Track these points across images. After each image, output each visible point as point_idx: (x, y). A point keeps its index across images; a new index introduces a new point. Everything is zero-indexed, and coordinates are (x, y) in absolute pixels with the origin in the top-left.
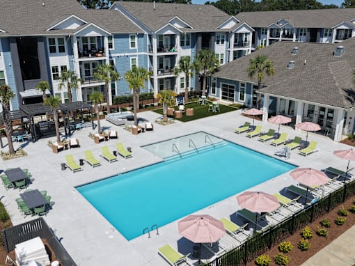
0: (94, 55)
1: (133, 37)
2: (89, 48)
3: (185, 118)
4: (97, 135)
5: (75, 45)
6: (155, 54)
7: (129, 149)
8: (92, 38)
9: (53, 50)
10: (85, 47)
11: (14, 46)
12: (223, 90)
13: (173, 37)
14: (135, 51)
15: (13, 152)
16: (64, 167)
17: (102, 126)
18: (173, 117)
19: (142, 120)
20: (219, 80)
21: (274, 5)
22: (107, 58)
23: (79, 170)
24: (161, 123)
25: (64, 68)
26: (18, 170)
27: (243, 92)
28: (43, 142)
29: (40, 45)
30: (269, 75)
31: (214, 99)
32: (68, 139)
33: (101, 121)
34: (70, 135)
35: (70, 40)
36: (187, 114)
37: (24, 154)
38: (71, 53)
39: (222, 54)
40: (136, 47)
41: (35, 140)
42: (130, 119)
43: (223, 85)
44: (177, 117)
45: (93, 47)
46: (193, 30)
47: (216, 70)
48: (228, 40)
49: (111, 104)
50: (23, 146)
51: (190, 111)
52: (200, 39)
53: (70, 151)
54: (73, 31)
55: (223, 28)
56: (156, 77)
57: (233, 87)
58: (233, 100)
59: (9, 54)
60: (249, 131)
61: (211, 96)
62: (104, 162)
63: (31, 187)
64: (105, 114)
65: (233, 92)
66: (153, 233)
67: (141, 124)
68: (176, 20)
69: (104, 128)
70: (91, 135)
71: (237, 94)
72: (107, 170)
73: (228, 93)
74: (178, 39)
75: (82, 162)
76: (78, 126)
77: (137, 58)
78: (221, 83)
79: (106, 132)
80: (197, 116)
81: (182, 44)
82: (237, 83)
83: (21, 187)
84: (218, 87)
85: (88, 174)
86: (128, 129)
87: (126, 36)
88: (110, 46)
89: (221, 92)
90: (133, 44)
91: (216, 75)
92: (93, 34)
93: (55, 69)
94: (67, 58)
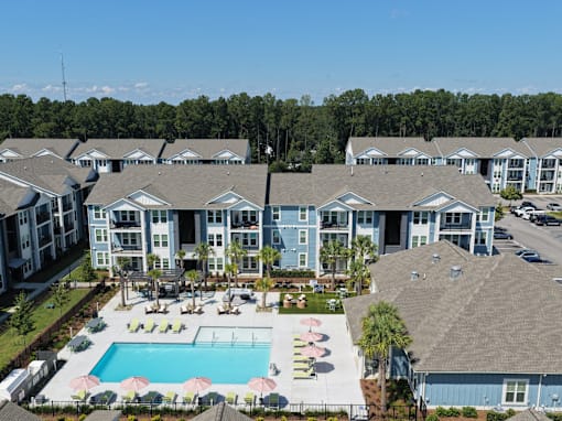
0: (247, 227)
5: (229, 218)
6: (319, 231)
7: (183, 327)
9: (211, 220)
10: (244, 218)
11: (176, 217)
15: (123, 305)
22: (260, 231)
24: (259, 309)
25: (219, 236)
29: (197, 217)
35: (226, 213)
36: (299, 306)
38: (226, 225)
39: (423, 237)
40: (307, 220)
42: (243, 298)
45: (253, 218)
46: (375, 207)
49: (261, 276)
51: (301, 304)
52: (383, 218)
54: (230, 204)
55: (427, 205)
59: (172, 222)
68: (350, 195)
75: (142, 326)
77: (307, 231)
80: (308, 310)
81: (360, 220)
88: (276, 217)
90: (303, 217)
92: (247, 208)
93: (212, 237)
94: (223, 228)
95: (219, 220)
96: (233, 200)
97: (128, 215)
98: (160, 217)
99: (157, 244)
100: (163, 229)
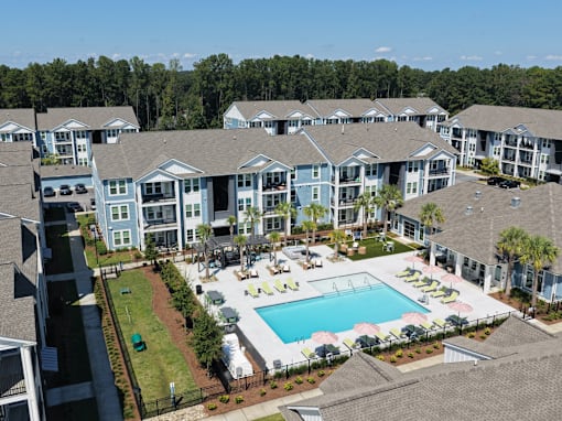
0: (277, 188)
1: (316, 168)
2: (273, 181)
3: (356, 256)
4: (273, 269)
5: (261, 181)
6: (338, 185)
7: (297, 284)
8: (276, 173)
9: (240, 184)
10: (269, 180)
11: (210, 184)
12: (405, 226)
13: (358, 168)
14: (318, 180)
15: (208, 277)
16: (246, 293)
17: (278, 259)
18: (344, 254)
19: (316, 255)
20: (401, 216)
21: (540, 83)
22: (289, 191)
23: (257, 297)
24: (332, 260)
25: (249, 200)
26: (216, 292)
27: (422, 232)
28: (230, 269)
29: (231, 182)
31: (396, 236)
32: (250, 270)
33: (278, 253)
34: (251, 265)
35: (256, 176)
36: (360, 252)
37: (216, 280)
38: (256, 188)
39: (415, 184)
40: (319, 177)
41: (224, 267)
42: (304, 253)
43: (405, 222)
44: (349, 254)
45: (276, 179)
46: (380, 160)
48: (422, 168)
49: (289, 234)
50: (216, 272)
51: (362, 250)
52: (388, 169)
53: (251, 280)
54: (259, 168)
56: (337, 208)
57: (414, 226)
58: (412, 238)
59: (205, 191)
60: (408, 276)
61: (393, 231)
62: (276, 293)
63: (224, 305)
64: (282, 245)
65: (413, 230)
66: (301, 342)
67: (313, 260)
68: (362, 151)
69: (281, 261)
70: (268, 268)
71: (417, 233)
72: (278, 298)
73: (409, 230)
74: (363, 171)
75: (259, 291)
76: (258, 257)
77: (319, 187)
78: (403, 220)
79: (282, 265)
80: (370, 254)
81: (368, 173)
82: (417, 222)
83: (219, 304)
84: (401, 223)
85: (264, 300)
86: (300, 264)
87: (310, 167)
88: (293, 177)
89: (403, 228)
90: (316, 174)
91: (399, 211)
92: (278, 170)
93: (241, 201)
94: (252, 191)
95: (248, 184)
96: (262, 163)
97: (154, 187)
98: (192, 186)
99: (189, 214)
100: (196, 198)
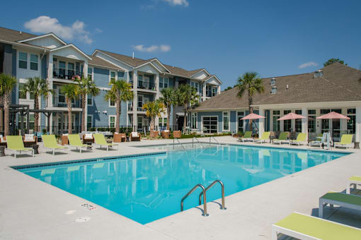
0: (70, 78)
1: (113, 74)
2: (66, 73)
5: (51, 63)
6: (136, 89)
10: (62, 71)
12: (204, 123)
13: (152, 80)
20: (200, 113)
30: (260, 92)
35: (44, 58)
36: (174, 136)
43: (204, 118)
47: (197, 105)
48: (201, 89)
51: (177, 133)
52: (177, 84)
55: (196, 78)
56: (135, 113)
57: (216, 118)
58: (214, 132)
65: (216, 123)
68: (155, 63)
71: (220, 125)
73: (210, 126)
74: (157, 80)
78: (202, 117)
81: (160, 85)
82: (220, 113)
84: (199, 121)
87: (107, 72)
89: (202, 126)
91: (198, 109)
92: (73, 57)
